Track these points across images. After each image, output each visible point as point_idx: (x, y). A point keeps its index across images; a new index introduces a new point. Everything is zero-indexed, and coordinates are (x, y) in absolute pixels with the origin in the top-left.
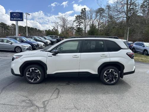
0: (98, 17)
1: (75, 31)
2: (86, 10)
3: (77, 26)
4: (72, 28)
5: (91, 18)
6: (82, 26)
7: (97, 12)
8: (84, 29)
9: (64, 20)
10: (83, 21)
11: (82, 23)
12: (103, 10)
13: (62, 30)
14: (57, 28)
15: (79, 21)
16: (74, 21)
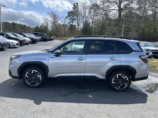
0: (92, 14)
2: (79, 5)
3: (70, 23)
4: (65, 25)
5: (85, 15)
6: (75, 23)
7: (91, 8)
8: (77, 27)
9: (55, 16)
11: (75, 20)
12: (98, 6)
13: (52, 27)
15: (71, 18)
16: (66, 18)
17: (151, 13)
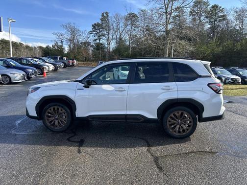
0: (129, 27)
1: (92, 48)
2: (110, 15)
3: (95, 40)
4: (87, 44)
5: (118, 29)
6: (103, 41)
7: (127, 19)
8: (107, 46)
9: (73, 31)
10: (105, 33)
11: (104, 36)
12: (136, 16)
13: (70, 46)
14: (60, 44)
15: (98, 33)
16: (90, 33)
17: (209, 26)
